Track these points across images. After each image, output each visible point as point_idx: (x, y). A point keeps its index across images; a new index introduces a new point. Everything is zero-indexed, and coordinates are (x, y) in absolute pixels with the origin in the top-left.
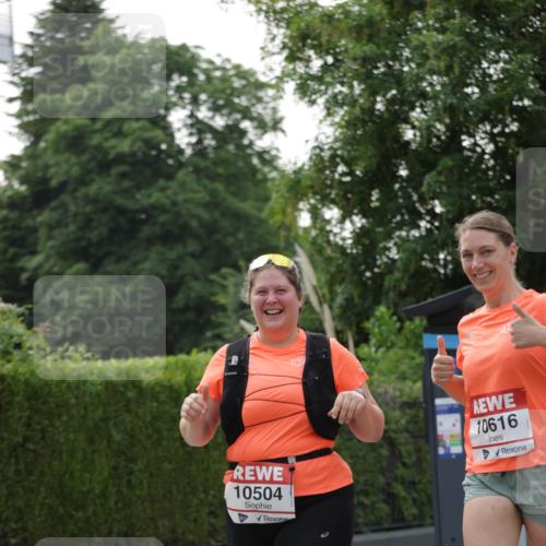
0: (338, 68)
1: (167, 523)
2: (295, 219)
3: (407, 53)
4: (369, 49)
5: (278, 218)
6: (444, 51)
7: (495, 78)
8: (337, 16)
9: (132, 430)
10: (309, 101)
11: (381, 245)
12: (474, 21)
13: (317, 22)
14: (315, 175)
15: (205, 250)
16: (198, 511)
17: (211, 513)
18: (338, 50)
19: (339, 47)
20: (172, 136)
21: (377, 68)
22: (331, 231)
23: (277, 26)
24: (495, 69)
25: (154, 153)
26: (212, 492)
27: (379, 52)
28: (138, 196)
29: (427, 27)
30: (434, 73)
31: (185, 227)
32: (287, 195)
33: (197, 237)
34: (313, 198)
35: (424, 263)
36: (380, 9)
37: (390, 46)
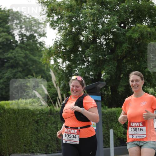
0: (62, 19)
1: (12, 148)
2: (49, 62)
3: (81, 15)
4: (71, 14)
5: (45, 61)
6: (92, 15)
7: (106, 23)
8: (61, 4)
9: (2, 122)
10: (54, 28)
11: (74, 70)
12: (100, 7)
13: (56, 6)
14: (55, 50)
15: (24, 70)
16: (21, 145)
17: (25, 146)
18: (62, 14)
19: (62, 13)
20: (14, 37)
21: (73, 19)
22: (60, 65)
23: (45, 6)
24: (106, 20)
25: (9, 42)
26: (25, 140)
27: (73, 15)
28: (4, 54)
29: (87, 8)
30: (89, 21)
31: (18, 64)
32: (47, 55)
33: (21, 66)
34: (54, 56)
35: (86, 75)
36: (74, 3)
37: (77, 13)
